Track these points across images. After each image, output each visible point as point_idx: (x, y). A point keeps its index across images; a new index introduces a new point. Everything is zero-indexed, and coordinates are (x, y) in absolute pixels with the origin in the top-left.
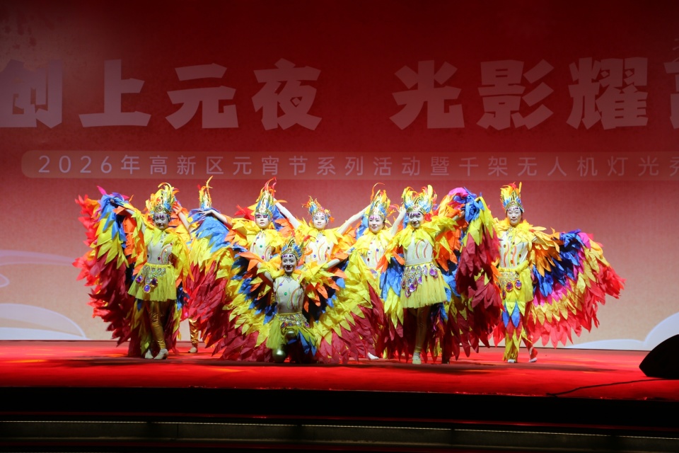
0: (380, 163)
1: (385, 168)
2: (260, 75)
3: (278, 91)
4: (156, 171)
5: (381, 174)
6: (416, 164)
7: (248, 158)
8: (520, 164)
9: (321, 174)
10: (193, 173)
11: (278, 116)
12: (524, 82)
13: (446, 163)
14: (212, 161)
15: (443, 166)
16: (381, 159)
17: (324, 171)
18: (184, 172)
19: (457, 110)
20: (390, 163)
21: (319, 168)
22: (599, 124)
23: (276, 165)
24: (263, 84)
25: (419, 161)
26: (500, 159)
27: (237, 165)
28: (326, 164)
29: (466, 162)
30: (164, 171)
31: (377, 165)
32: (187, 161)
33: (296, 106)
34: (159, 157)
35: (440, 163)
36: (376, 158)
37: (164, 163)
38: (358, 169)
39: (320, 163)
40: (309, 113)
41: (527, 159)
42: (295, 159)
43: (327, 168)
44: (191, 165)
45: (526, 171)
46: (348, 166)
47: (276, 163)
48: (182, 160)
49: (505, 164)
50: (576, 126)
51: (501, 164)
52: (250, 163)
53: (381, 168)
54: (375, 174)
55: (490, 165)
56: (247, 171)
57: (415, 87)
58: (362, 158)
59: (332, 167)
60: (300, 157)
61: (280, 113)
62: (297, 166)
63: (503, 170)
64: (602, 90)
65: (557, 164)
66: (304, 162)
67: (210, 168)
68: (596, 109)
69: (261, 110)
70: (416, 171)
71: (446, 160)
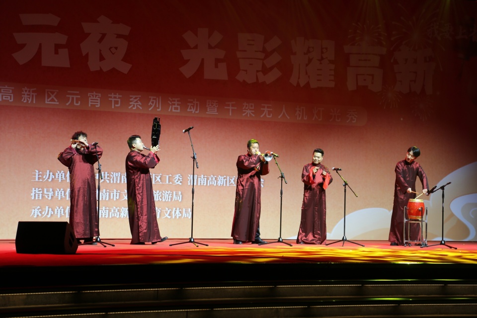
0: (173, 102)
1: (176, 106)
2: (87, 27)
3: (100, 41)
4: (4, 99)
5: (173, 110)
6: (197, 104)
7: (78, 92)
8: (262, 109)
9: (132, 107)
10: (34, 102)
11: (100, 60)
12: (264, 51)
13: (216, 105)
14: (49, 93)
15: (214, 107)
16: (174, 99)
17: (134, 106)
18: (28, 101)
19: (223, 66)
20: (180, 103)
21: (130, 103)
22: (308, 84)
23: (99, 99)
24: (89, 34)
25: (198, 103)
26: (250, 104)
27: (69, 98)
28: (136, 100)
29: (228, 105)
30: (11, 99)
31: (171, 103)
32: (29, 91)
33: (113, 54)
34: (6, 87)
35: (212, 105)
36: (170, 98)
37: (11, 92)
38: (157, 106)
39: (131, 100)
40: (122, 60)
41: (266, 105)
42: (113, 95)
43: (136, 104)
44: (33, 96)
45: (266, 114)
46: (150, 103)
47: (99, 97)
48: (26, 91)
49: (253, 108)
50: (295, 84)
51: (250, 108)
52: (79, 97)
53: (173, 106)
54: (169, 110)
55: (244, 108)
56: (77, 102)
57: (196, 47)
58: (160, 97)
59: (140, 103)
60: (116, 94)
61: (102, 58)
62: (114, 101)
63: (252, 113)
64: (310, 60)
65: (284, 110)
66: (119, 98)
67: (48, 98)
68: (307, 73)
69: (87, 55)
70: (196, 110)
71: (216, 103)
